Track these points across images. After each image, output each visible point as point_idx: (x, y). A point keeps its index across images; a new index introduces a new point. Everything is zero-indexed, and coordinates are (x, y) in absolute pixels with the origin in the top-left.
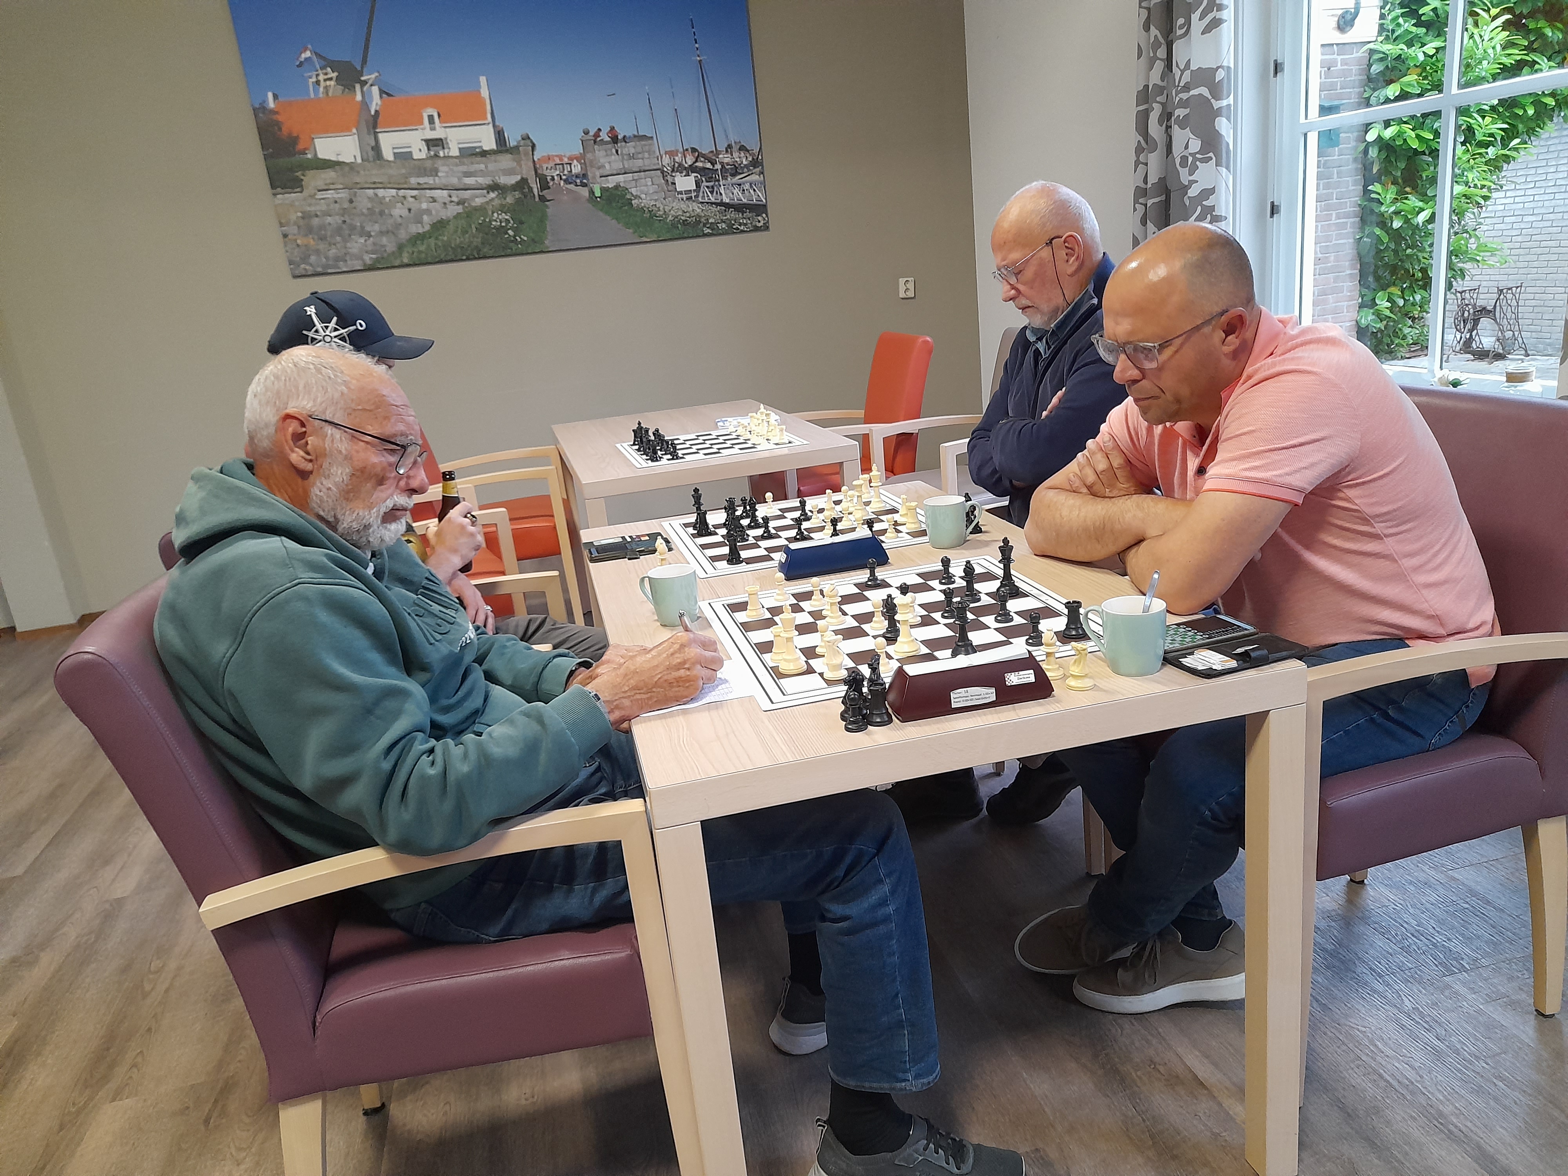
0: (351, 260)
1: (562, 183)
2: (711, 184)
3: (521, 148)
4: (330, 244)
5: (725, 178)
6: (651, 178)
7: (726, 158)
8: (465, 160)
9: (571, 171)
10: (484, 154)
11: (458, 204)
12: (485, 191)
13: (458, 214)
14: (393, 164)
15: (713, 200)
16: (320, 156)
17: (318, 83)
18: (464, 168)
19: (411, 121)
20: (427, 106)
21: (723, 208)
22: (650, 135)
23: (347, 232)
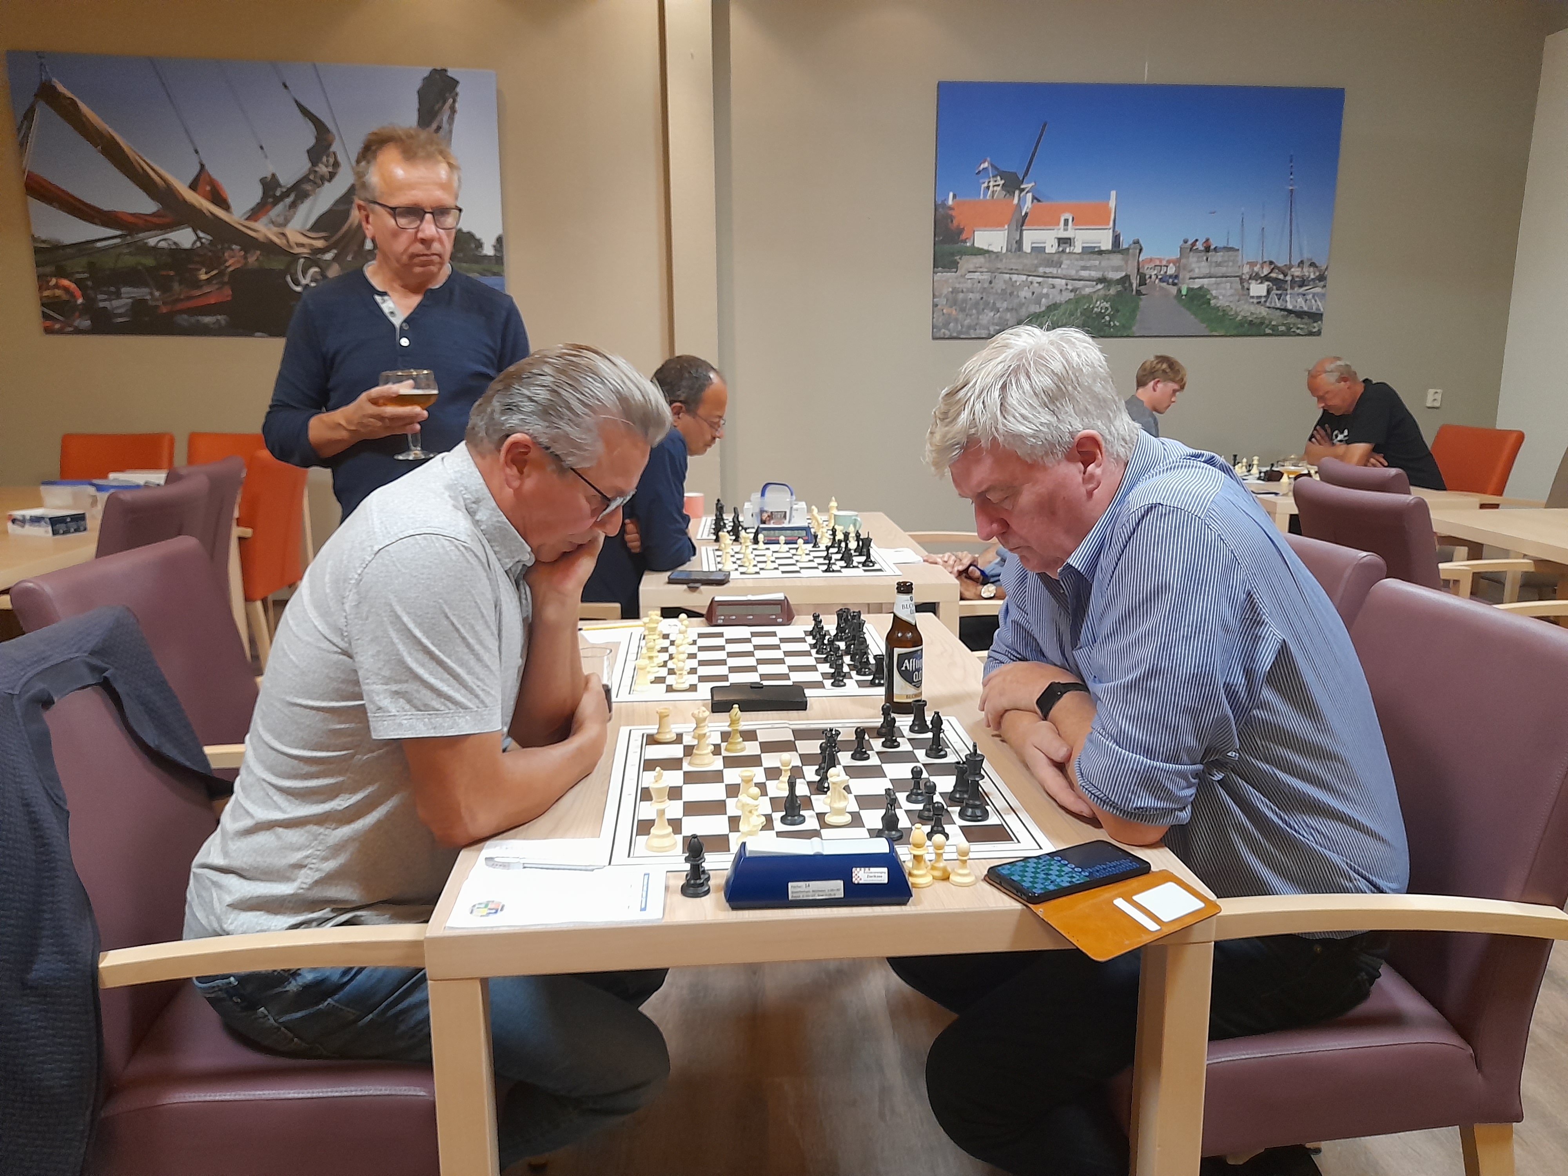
0: (980, 329)
1: (1157, 281)
2: (1279, 292)
3: (1130, 251)
4: (967, 315)
5: (1292, 288)
6: (1231, 283)
7: (1296, 271)
8: (1085, 257)
9: (1166, 272)
10: (1101, 252)
11: (1071, 291)
12: (1095, 283)
13: (1070, 299)
14: (1029, 256)
15: (1278, 305)
16: (976, 245)
17: (988, 187)
18: (1082, 263)
19: (1050, 222)
20: (1064, 212)
21: (1286, 313)
22: (1237, 248)
23: (981, 307)
